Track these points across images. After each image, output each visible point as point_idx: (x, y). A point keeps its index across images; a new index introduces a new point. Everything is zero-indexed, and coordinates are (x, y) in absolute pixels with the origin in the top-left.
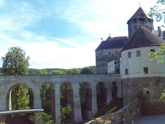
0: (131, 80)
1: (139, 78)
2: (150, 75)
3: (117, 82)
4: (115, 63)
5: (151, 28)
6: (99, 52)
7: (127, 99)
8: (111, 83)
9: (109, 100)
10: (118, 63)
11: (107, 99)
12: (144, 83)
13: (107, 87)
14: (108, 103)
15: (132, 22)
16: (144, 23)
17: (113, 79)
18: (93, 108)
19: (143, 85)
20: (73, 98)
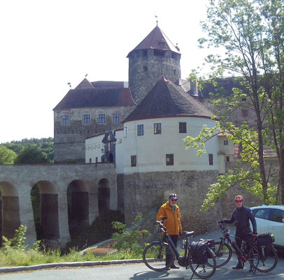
0: (141, 176)
1: (158, 173)
2: (177, 167)
3: (110, 180)
4: (105, 141)
5: (175, 71)
6: (63, 113)
7: (133, 213)
8: (98, 181)
9: (92, 215)
10: (110, 141)
11: (88, 215)
12: (167, 181)
13: (88, 190)
14: (90, 223)
15: (138, 56)
16: (162, 61)
17: (101, 174)
18: (61, 234)
19: (165, 184)
20: (19, 216)
